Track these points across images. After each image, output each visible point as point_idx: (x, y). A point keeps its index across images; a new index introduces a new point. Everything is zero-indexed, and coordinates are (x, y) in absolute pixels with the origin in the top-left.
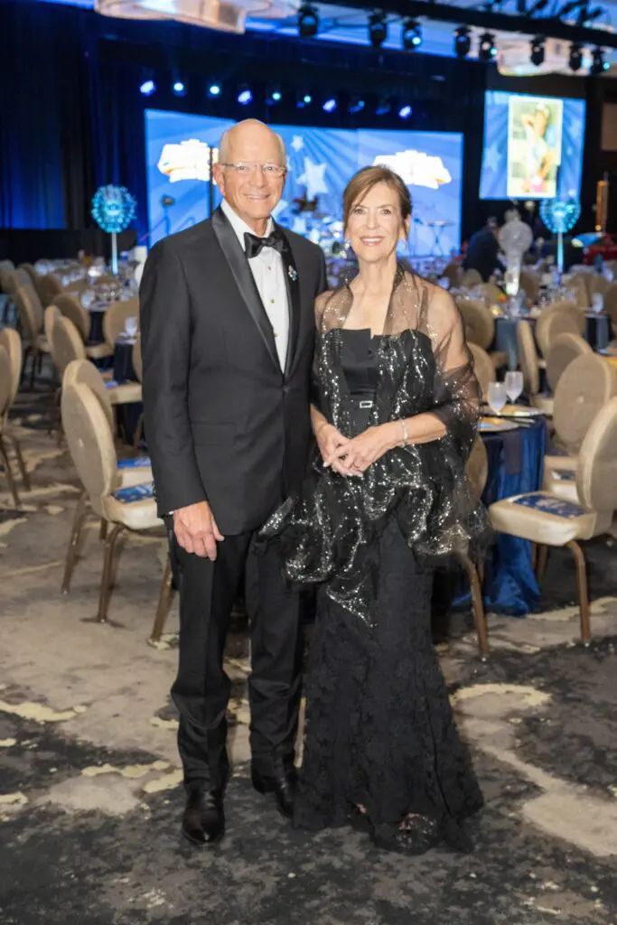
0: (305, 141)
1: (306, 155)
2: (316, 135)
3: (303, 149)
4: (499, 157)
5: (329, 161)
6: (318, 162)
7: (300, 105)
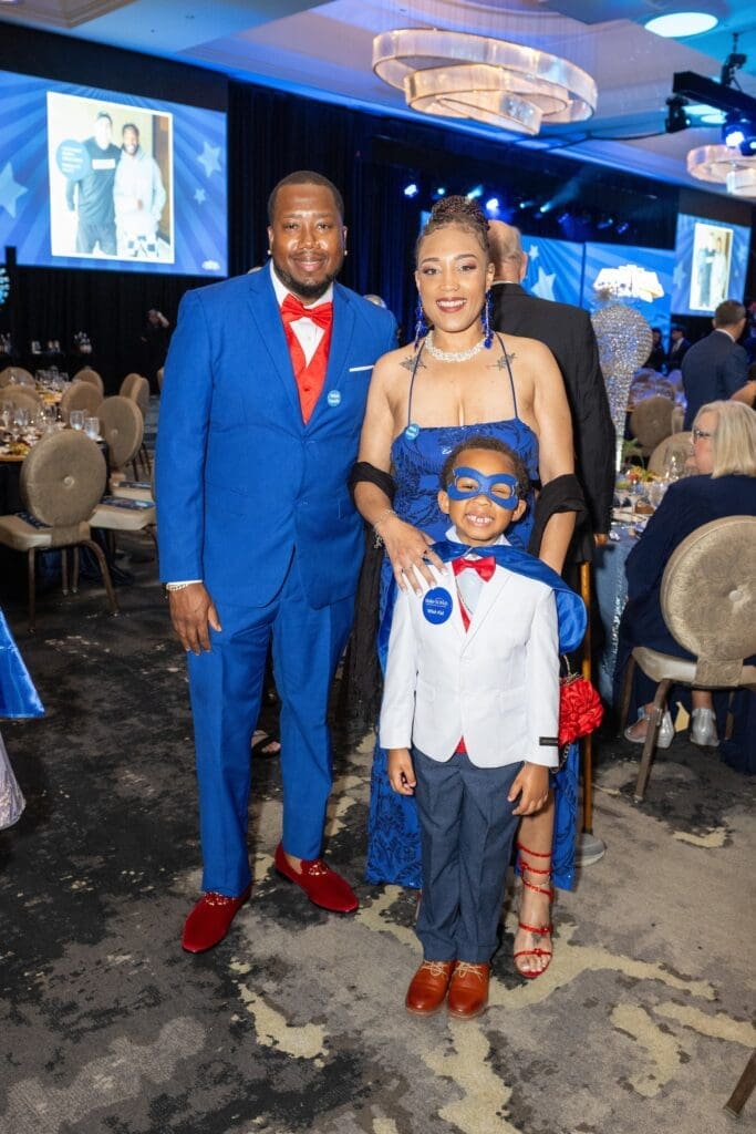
0: (539, 251)
1: (540, 265)
2: (551, 247)
3: (538, 258)
4: (684, 275)
5: (560, 274)
6: (549, 273)
7: (538, 216)
